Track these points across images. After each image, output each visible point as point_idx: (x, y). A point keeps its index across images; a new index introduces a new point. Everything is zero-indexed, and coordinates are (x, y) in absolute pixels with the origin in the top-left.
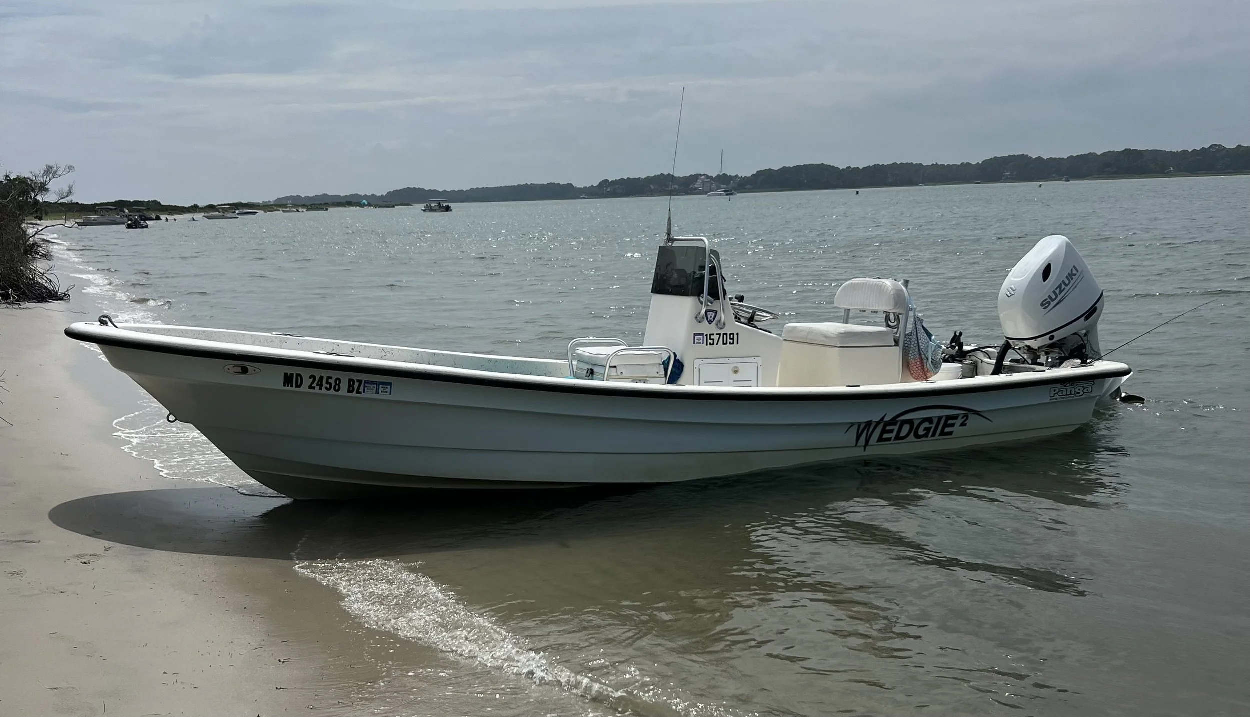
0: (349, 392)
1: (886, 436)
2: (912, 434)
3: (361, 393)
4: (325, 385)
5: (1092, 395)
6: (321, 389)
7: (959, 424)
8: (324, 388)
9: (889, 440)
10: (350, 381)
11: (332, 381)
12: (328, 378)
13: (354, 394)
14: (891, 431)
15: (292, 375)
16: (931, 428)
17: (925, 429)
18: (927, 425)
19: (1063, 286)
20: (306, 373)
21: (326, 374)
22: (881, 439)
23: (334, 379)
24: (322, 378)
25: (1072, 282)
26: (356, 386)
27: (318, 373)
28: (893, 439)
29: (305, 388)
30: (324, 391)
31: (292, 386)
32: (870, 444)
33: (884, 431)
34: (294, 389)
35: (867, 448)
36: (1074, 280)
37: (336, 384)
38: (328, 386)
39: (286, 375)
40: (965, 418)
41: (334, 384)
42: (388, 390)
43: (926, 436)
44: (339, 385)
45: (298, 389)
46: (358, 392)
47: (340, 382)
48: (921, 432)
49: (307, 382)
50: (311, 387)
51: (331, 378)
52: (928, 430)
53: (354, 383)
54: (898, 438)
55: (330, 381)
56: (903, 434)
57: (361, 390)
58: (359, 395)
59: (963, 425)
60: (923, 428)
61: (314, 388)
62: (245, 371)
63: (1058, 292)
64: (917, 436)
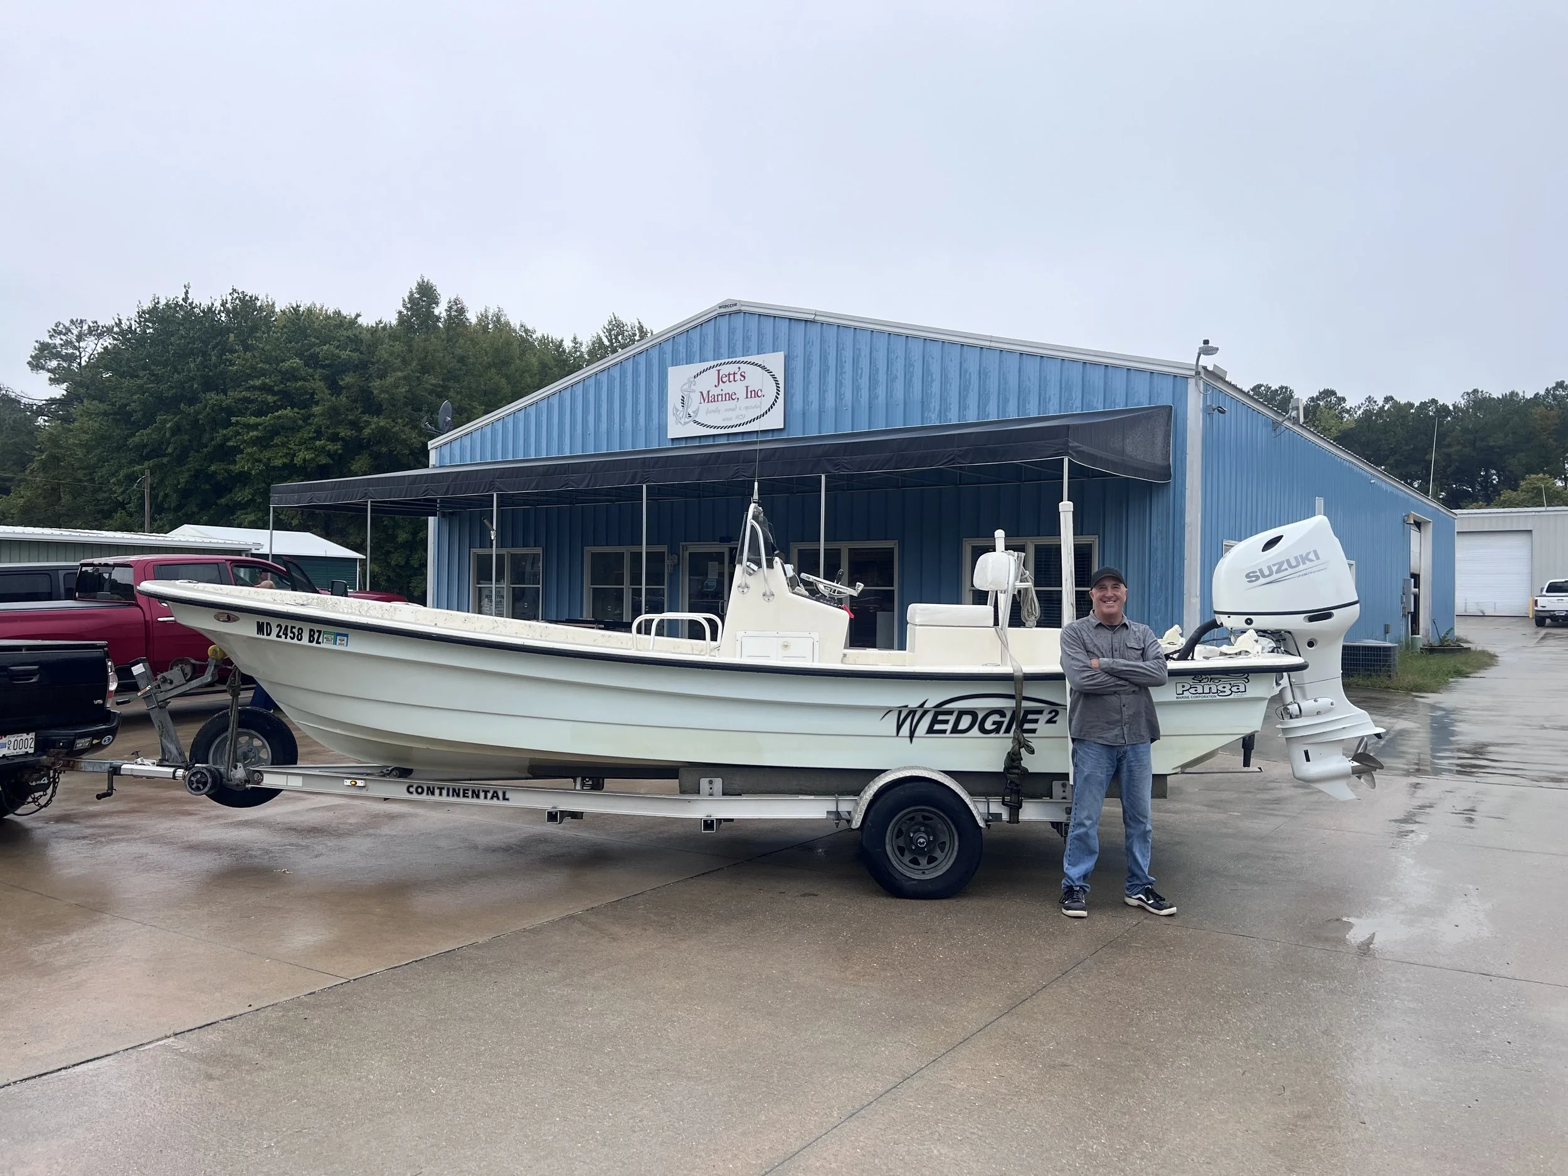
0: (310, 641)
1: (937, 727)
2: (976, 726)
3: (320, 643)
4: (290, 634)
5: (1245, 696)
6: (286, 638)
7: (1045, 721)
8: (288, 637)
9: (944, 731)
10: (311, 630)
11: (295, 631)
12: (293, 627)
13: (314, 644)
14: (946, 722)
15: (263, 623)
16: (1003, 722)
17: (994, 723)
18: (996, 717)
19: (1285, 566)
20: (274, 622)
21: (290, 623)
22: (930, 730)
23: (297, 628)
24: (286, 627)
25: (1302, 567)
26: (316, 636)
27: (284, 623)
28: (948, 732)
29: (273, 637)
30: (289, 640)
31: (263, 634)
32: (916, 735)
33: (935, 721)
34: (265, 637)
35: (914, 739)
36: (1305, 567)
37: (299, 634)
38: (292, 635)
39: (258, 623)
40: (1053, 714)
41: (297, 634)
42: (345, 642)
43: (997, 730)
44: (301, 634)
45: (268, 637)
46: (318, 642)
47: (302, 632)
48: (988, 725)
49: (275, 631)
50: (278, 636)
51: (295, 628)
52: (999, 724)
53: (314, 634)
54: (955, 730)
55: (294, 630)
56: (962, 726)
57: (320, 640)
58: (318, 645)
59: (1050, 721)
60: (991, 722)
61: (280, 637)
62: (229, 619)
63: (1274, 569)
64: (983, 730)
